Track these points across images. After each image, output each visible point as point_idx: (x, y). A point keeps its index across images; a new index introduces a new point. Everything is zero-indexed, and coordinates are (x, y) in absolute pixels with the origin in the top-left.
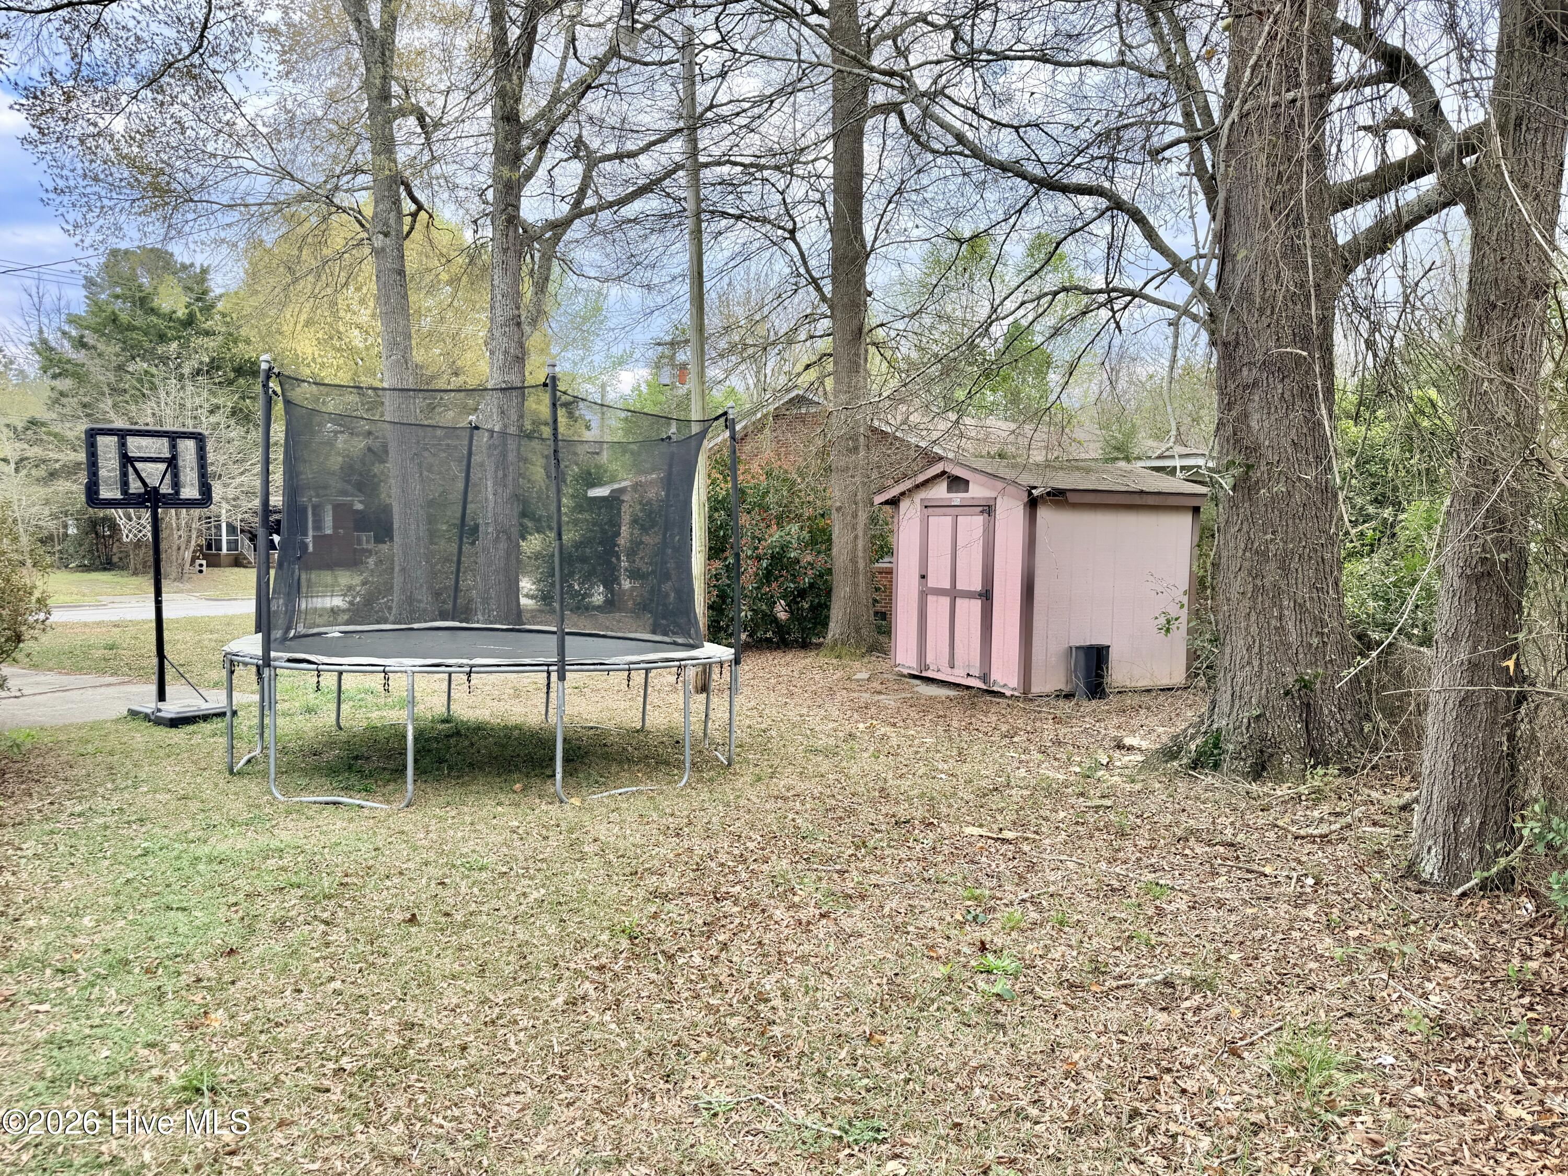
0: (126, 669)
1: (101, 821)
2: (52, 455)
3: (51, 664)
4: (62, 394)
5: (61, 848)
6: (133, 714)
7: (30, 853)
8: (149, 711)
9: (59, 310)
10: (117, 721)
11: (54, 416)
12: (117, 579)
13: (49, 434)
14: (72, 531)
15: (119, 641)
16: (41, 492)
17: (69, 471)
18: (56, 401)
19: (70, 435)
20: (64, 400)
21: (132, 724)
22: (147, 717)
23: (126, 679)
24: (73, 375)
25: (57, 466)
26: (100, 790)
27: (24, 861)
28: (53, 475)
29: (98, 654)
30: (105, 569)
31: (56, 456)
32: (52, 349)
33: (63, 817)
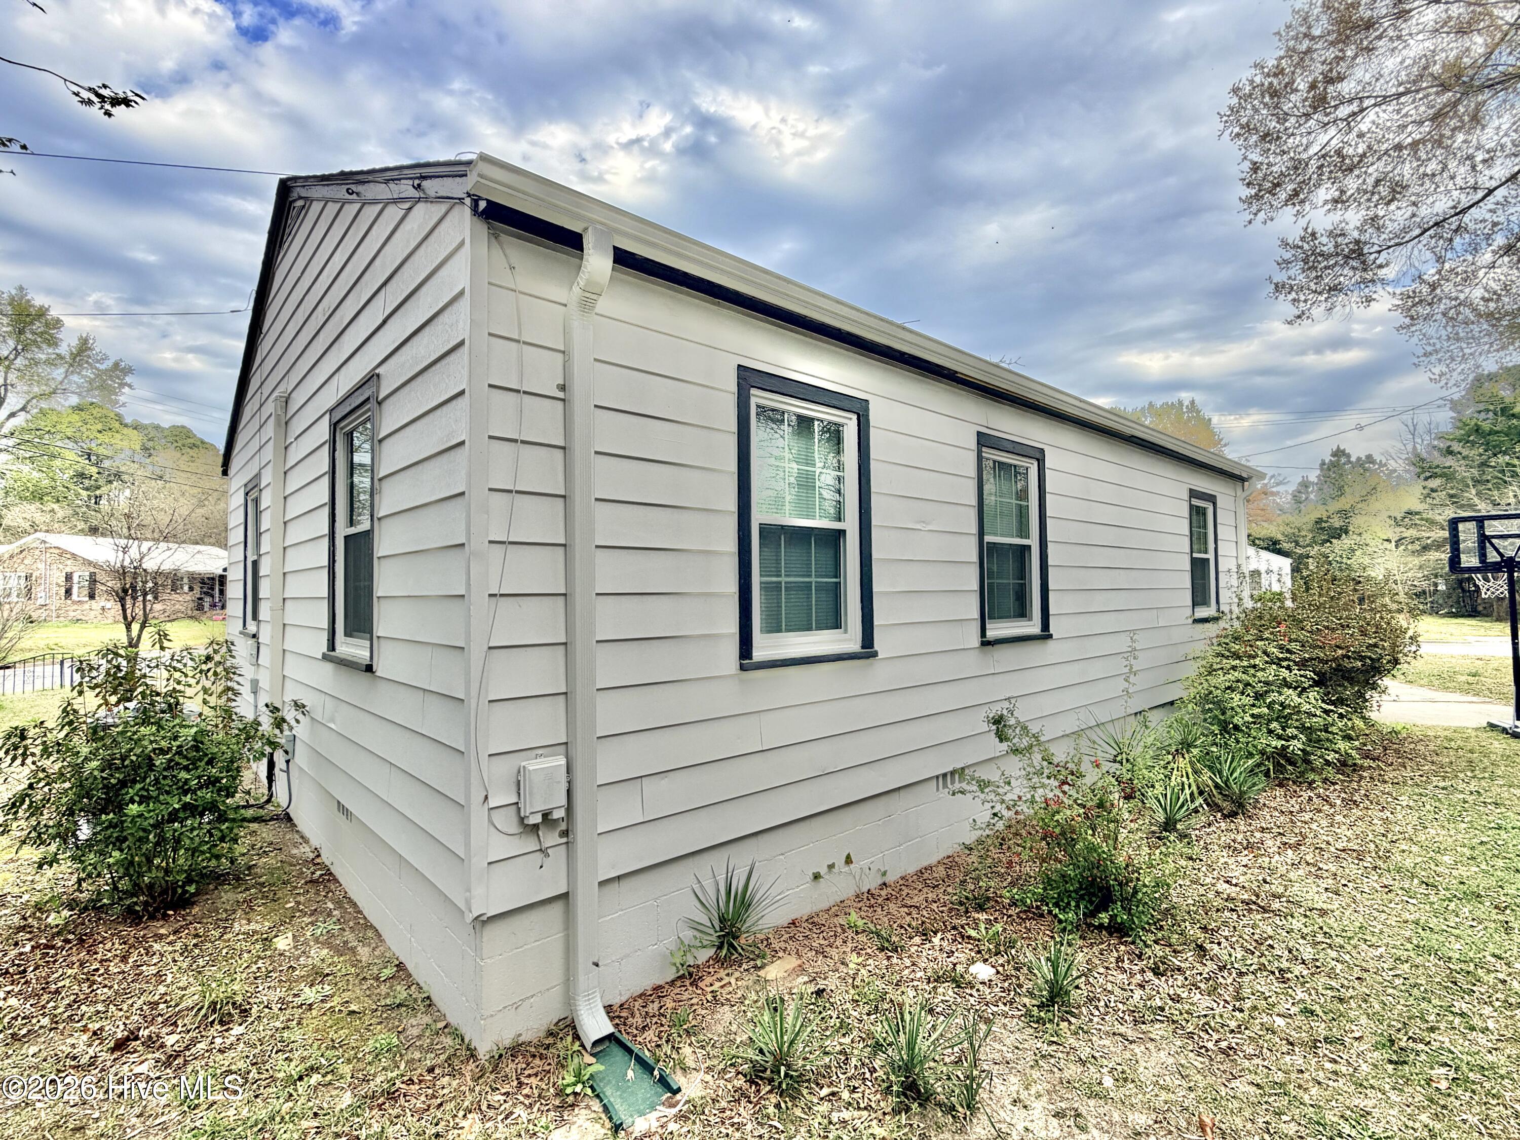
0: (1487, 692)
1: (1461, 796)
2: (1424, 534)
3: (1422, 682)
4: (1433, 490)
5: (1428, 807)
6: (1492, 726)
7: (1404, 803)
8: (1507, 726)
9: (1430, 432)
10: (1477, 729)
11: (1427, 506)
12: (1480, 623)
13: (1422, 519)
14: (1442, 587)
15: (1481, 671)
16: (1417, 561)
17: (1438, 546)
18: (1428, 495)
19: (1439, 518)
20: (1434, 495)
21: (1490, 734)
22: (1504, 731)
23: (1487, 700)
24: (1440, 476)
25: (1429, 541)
26: (1461, 775)
27: (1399, 807)
28: (1425, 548)
29: (1464, 678)
30: (1470, 616)
31: (1428, 535)
32: (1423, 460)
33: (1430, 787)
